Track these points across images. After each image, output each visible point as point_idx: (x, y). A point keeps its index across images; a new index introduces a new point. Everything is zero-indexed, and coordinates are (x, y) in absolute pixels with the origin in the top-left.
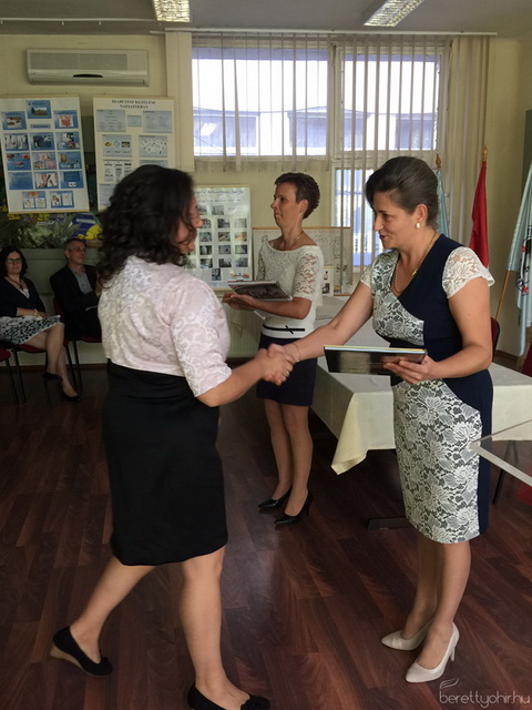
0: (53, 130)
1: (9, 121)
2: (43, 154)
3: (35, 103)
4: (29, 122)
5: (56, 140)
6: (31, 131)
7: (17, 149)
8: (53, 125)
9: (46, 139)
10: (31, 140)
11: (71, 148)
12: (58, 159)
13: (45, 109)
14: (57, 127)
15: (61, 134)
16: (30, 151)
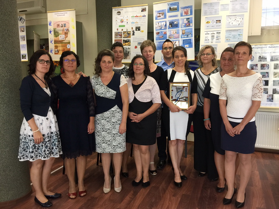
0: (179, 17)
1: (158, 15)
2: (173, 30)
3: (172, 4)
4: (168, 14)
5: (180, 22)
6: (168, 20)
7: (161, 29)
8: (179, 15)
9: (175, 23)
10: (168, 24)
11: (188, 26)
12: (181, 33)
13: (176, 7)
14: (182, 15)
15: (183, 19)
16: (167, 30)
